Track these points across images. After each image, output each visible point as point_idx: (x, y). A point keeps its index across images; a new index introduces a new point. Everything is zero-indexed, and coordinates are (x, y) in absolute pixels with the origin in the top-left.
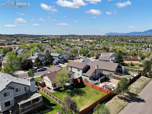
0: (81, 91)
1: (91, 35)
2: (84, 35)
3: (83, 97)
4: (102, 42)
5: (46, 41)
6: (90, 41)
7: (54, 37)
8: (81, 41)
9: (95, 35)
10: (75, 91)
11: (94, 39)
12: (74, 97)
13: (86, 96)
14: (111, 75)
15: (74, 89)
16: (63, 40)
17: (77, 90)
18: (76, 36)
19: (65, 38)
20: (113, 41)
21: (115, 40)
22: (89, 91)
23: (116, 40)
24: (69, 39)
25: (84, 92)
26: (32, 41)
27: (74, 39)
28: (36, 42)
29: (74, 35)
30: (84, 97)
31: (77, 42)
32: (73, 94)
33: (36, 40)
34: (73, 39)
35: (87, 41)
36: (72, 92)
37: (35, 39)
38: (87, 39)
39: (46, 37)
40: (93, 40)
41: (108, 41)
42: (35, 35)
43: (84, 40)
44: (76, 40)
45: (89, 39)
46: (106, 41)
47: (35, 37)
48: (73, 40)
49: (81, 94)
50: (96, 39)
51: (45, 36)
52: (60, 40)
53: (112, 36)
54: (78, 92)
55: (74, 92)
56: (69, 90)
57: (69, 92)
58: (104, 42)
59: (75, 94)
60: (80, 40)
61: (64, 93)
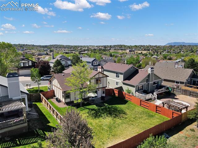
0: (116, 110)
1: (145, 45)
2: (135, 46)
3: (118, 121)
4: (160, 54)
5: (84, 51)
6: (144, 52)
7: (96, 48)
8: (132, 52)
9: (150, 46)
10: (106, 109)
11: (149, 50)
12: (101, 118)
13: (126, 118)
14: (178, 87)
15: (105, 105)
16: (107, 51)
17: (109, 108)
18: (125, 46)
19: (110, 49)
20: (178, 53)
21: (180, 52)
22: (133, 110)
23: (183, 51)
24: (115, 49)
25: (123, 111)
26: (68, 51)
27: (122, 49)
28: (72, 53)
29: (122, 45)
30: (120, 121)
31: (125, 54)
32: (100, 113)
33: (73, 51)
34: (120, 49)
35: (140, 52)
36: (99, 109)
37: (72, 49)
38: (139, 50)
39: (86, 48)
40: (148, 52)
41: (170, 53)
42: (72, 46)
43: (135, 51)
44: (124, 51)
45: (142, 49)
46: (168, 52)
47: (73, 47)
48: (120, 51)
49: (115, 115)
50: (152, 50)
51: (85, 46)
52: (103, 51)
53: (176, 46)
54: (109, 111)
55: (102, 110)
56: (94, 107)
57: (93, 110)
58: (163, 53)
59: (103, 114)
60: (130, 51)
61: (84, 109)
